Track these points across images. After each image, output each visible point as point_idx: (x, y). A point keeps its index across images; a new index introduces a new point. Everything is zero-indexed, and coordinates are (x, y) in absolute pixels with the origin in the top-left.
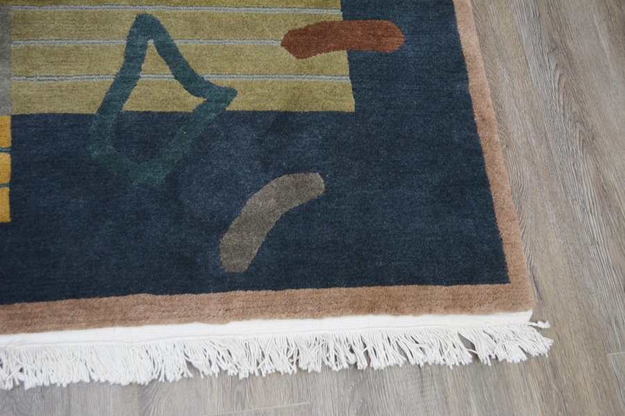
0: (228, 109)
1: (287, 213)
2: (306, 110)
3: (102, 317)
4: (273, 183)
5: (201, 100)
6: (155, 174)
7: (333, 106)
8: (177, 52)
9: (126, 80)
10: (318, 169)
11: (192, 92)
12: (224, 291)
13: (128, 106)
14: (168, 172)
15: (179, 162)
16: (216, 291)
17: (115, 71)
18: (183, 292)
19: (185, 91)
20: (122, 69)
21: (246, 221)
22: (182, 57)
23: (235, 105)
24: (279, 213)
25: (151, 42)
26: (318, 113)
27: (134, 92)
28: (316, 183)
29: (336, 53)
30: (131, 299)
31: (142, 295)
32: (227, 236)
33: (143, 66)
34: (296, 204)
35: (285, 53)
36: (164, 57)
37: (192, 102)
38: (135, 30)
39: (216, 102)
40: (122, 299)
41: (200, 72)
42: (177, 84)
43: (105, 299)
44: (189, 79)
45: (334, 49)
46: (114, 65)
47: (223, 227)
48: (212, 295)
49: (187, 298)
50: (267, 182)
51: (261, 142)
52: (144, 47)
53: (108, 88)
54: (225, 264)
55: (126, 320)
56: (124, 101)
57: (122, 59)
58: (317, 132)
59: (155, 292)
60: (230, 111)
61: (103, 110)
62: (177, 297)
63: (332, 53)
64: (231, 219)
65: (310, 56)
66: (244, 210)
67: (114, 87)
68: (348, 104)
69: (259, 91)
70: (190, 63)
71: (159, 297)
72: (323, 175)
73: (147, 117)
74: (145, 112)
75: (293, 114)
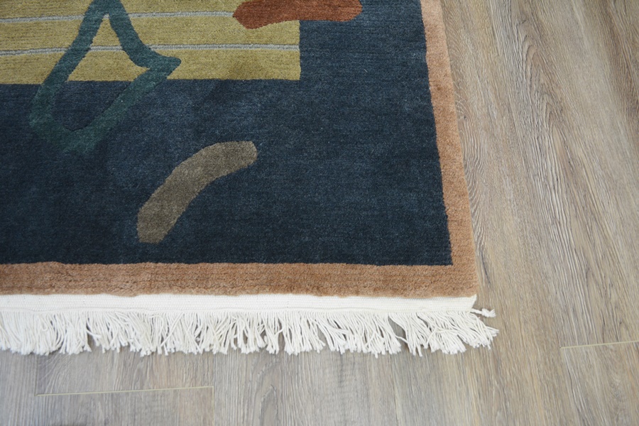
0: (169, 77)
1: (212, 183)
2: (248, 79)
3: (10, 284)
4: (203, 152)
5: (144, 69)
6: (86, 141)
7: (277, 74)
8: (129, 25)
9: (77, 52)
10: (253, 137)
11: (137, 62)
12: (134, 262)
13: (73, 77)
14: (99, 139)
15: (111, 129)
16: (125, 262)
17: (67, 44)
18: (93, 262)
19: (130, 61)
20: (74, 42)
21: (169, 189)
22: (132, 29)
23: (176, 74)
24: (205, 182)
25: (106, 17)
26: (261, 81)
27: (82, 63)
28: (249, 151)
29: (288, 22)
30: (40, 266)
31: (52, 264)
32: (146, 205)
33: (95, 39)
34: (224, 173)
35: (236, 24)
36: (115, 30)
37: (133, 71)
38: (93, 6)
39: (159, 71)
40: (31, 266)
41: (147, 42)
42: (124, 55)
43: (16, 266)
44: (136, 50)
45: (287, 19)
46: (67, 39)
47: (145, 196)
48: (121, 266)
49: (96, 268)
50: (197, 150)
51: (196, 109)
52: (99, 21)
53: (58, 60)
54: (140, 235)
55: (32, 287)
56: (70, 72)
57: (76, 33)
58: (256, 100)
59: (64, 261)
60: (170, 80)
61: (50, 80)
62: (86, 267)
63: (283, 23)
64: (154, 187)
65: (261, 25)
66: (169, 178)
67: (64, 59)
68: (294, 73)
69: (203, 60)
70: (139, 35)
71: (68, 266)
72: (257, 144)
73: (90, 86)
74: (88, 82)
75: (234, 82)
